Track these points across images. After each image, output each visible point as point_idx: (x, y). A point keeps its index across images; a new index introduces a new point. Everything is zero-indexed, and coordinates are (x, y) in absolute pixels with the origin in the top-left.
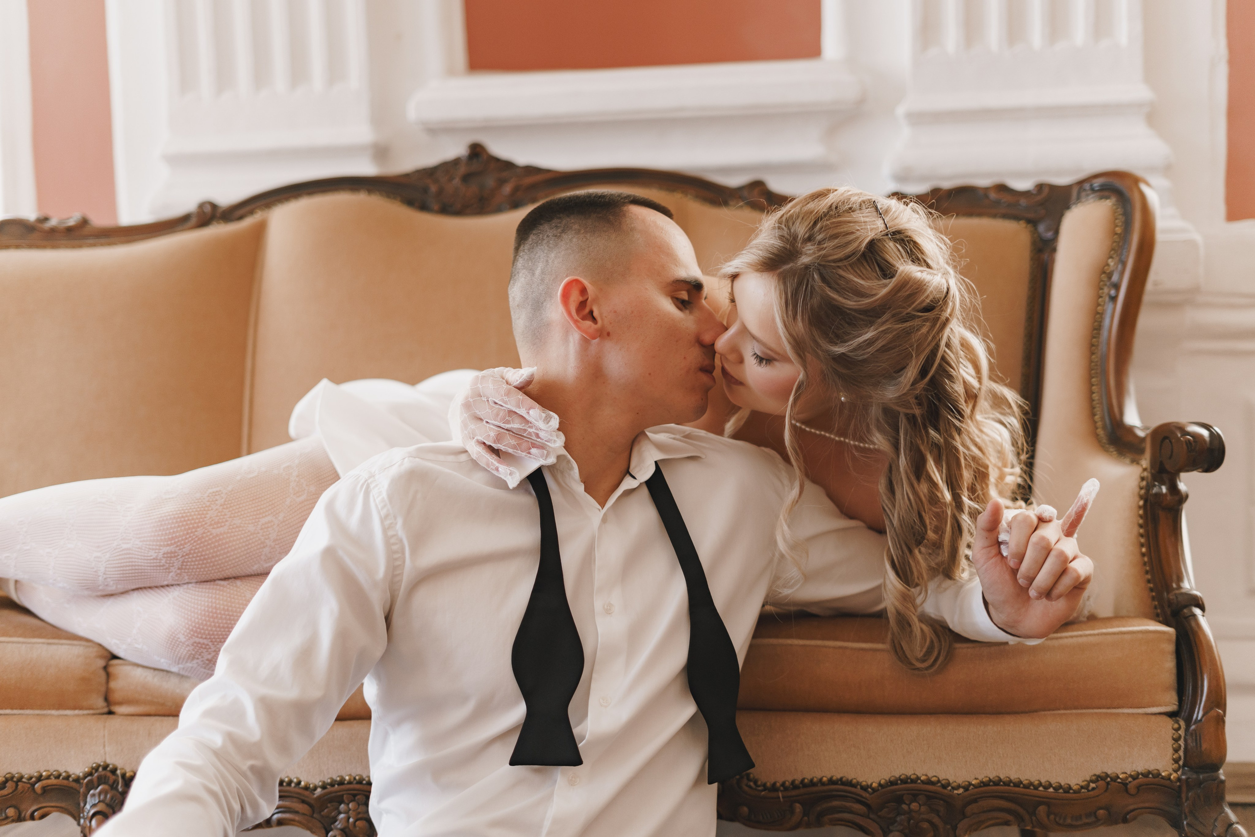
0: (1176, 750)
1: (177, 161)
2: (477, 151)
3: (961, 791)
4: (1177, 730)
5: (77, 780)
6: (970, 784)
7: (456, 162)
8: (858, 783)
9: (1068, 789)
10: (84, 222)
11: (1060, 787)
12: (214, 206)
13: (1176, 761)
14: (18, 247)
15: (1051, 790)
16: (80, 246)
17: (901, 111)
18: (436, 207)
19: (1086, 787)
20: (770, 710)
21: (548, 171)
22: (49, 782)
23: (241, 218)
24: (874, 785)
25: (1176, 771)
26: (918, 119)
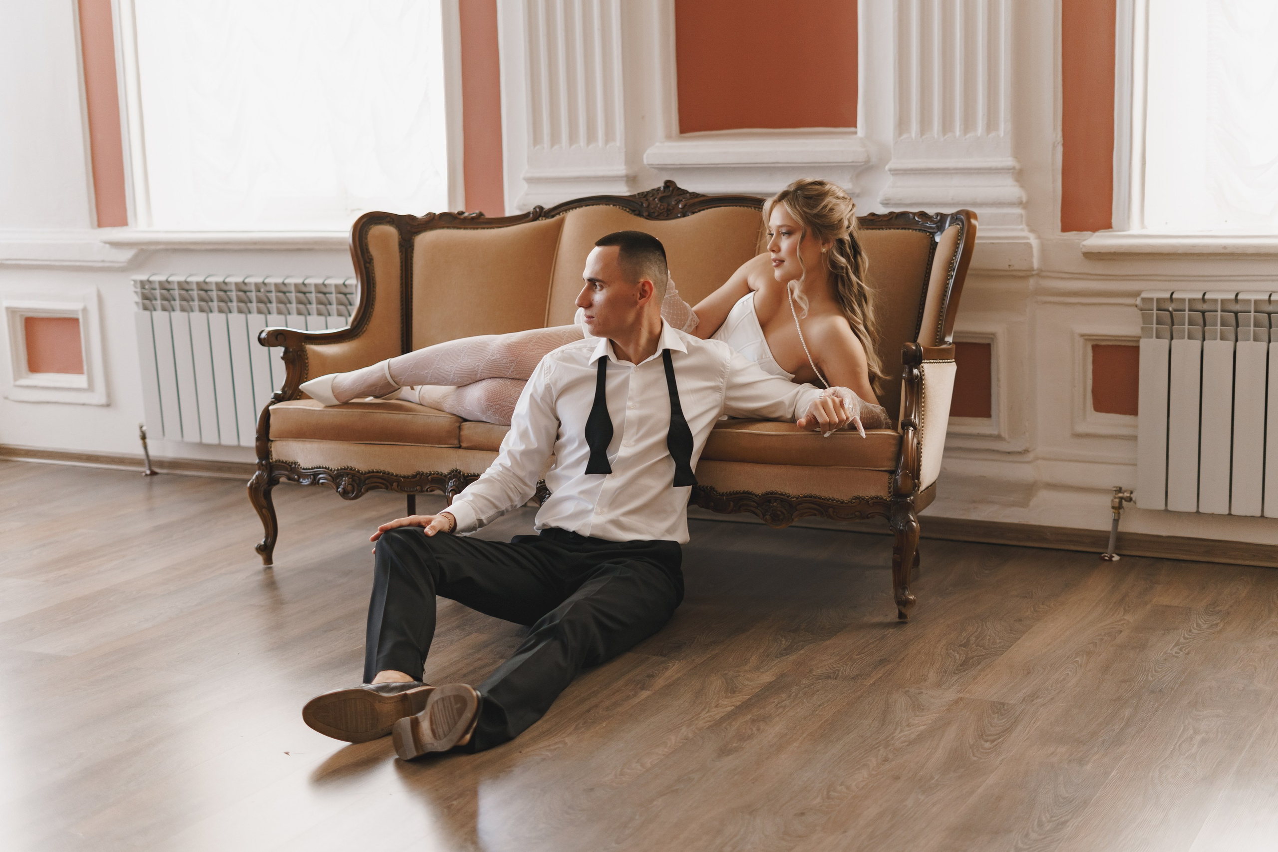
0: (890, 488)
1: (530, 180)
2: (669, 184)
3: (795, 499)
4: (891, 479)
5: (446, 476)
6: (799, 496)
7: (658, 189)
8: (754, 494)
9: (842, 502)
10: (481, 214)
11: (839, 501)
12: (541, 208)
13: (890, 493)
14: (448, 228)
15: (835, 502)
16: (477, 229)
17: (887, 168)
18: (645, 214)
19: (851, 502)
20: (721, 460)
21: (703, 196)
22: (434, 476)
23: (553, 216)
24: (760, 494)
25: (889, 497)
26: (896, 172)
